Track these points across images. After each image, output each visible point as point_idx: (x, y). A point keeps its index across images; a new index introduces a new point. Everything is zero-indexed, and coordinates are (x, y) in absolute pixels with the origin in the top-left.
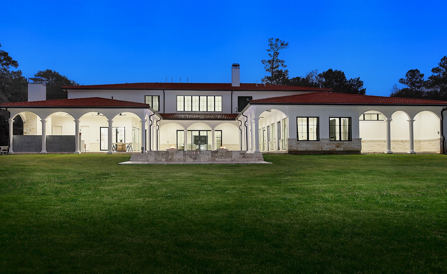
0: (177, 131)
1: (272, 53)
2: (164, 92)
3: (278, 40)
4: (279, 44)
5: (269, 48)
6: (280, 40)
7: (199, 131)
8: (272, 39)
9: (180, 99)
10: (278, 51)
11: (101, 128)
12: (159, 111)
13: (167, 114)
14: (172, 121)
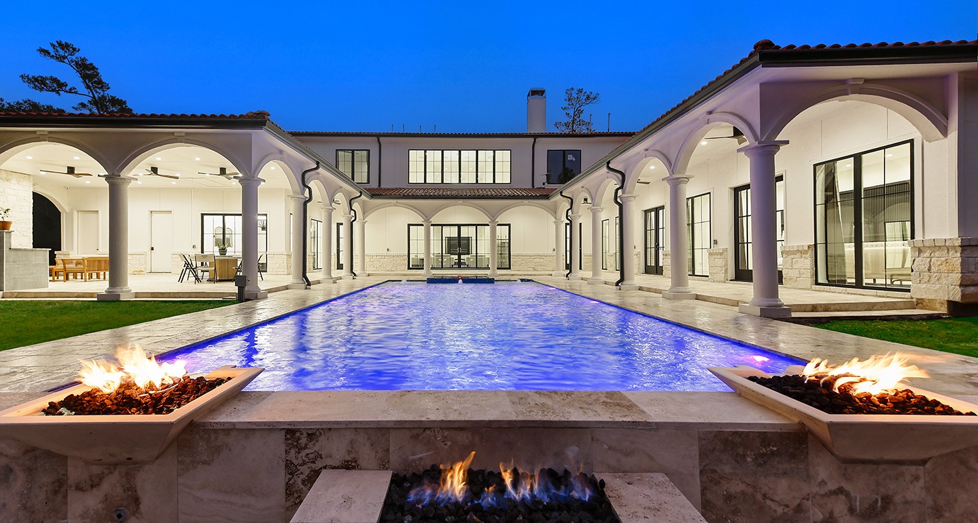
0: (409, 225)
1: (571, 112)
2: (379, 140)
3: (580, 91)
4: (583, 98)
5: (566, 104)
6: (584, 91)
7: (459, 226)
8: (572, 89)
9: (416, 156)
10: (582, 108)
11: (205, 217)
12: (368, 183)
13: (385, 189)
14: (394, 201)
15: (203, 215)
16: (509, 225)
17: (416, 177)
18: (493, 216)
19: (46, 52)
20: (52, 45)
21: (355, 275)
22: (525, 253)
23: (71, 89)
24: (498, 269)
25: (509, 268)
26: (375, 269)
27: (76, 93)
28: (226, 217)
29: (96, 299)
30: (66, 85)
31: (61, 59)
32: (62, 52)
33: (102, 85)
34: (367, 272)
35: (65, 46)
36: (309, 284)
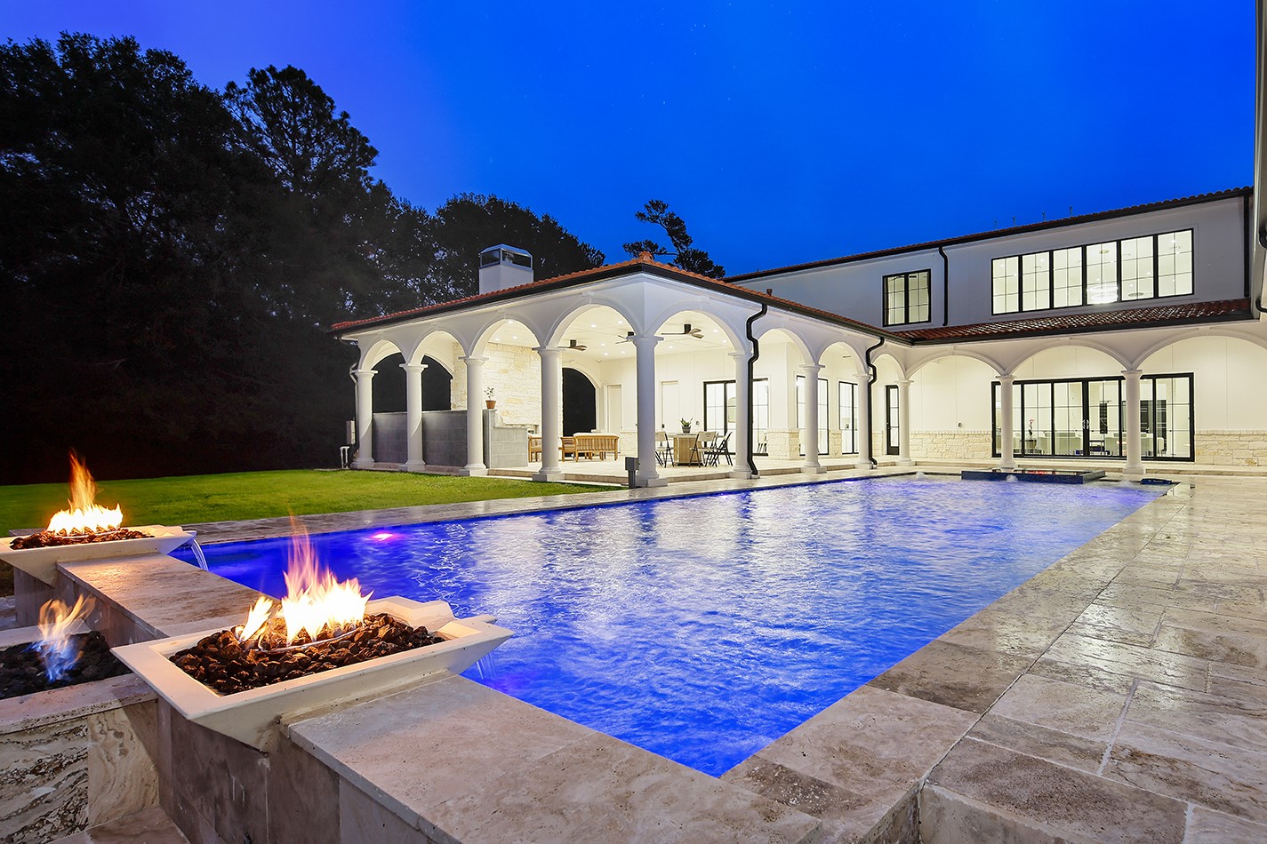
0: (994, 384)
2: (943, 252)
7: (1085, 382)
9: (1004, 270)
11: (708, 386)
12: (929, 321)
13: (954, 328)
14: (949, 347)
15: (705, 383)
16: (1191, 376)
17: (1004, 303)
18: (1131, 359)
19: (641, 215)
20: (646, 206)
21: (875, 463)
22: (1227, 430)
23: (661, 251)
24: (1143, 459)
25: (1192, 459)
26: (939, 455)
27: (665, 253)
28: (728, 385)
29: (531, 479)
30: (657, 247)
31: (654, 219)
32: (655, 213)
33: (687, 240)
34: (914, 460)
35: (656, 205)
36: (755, 471)
